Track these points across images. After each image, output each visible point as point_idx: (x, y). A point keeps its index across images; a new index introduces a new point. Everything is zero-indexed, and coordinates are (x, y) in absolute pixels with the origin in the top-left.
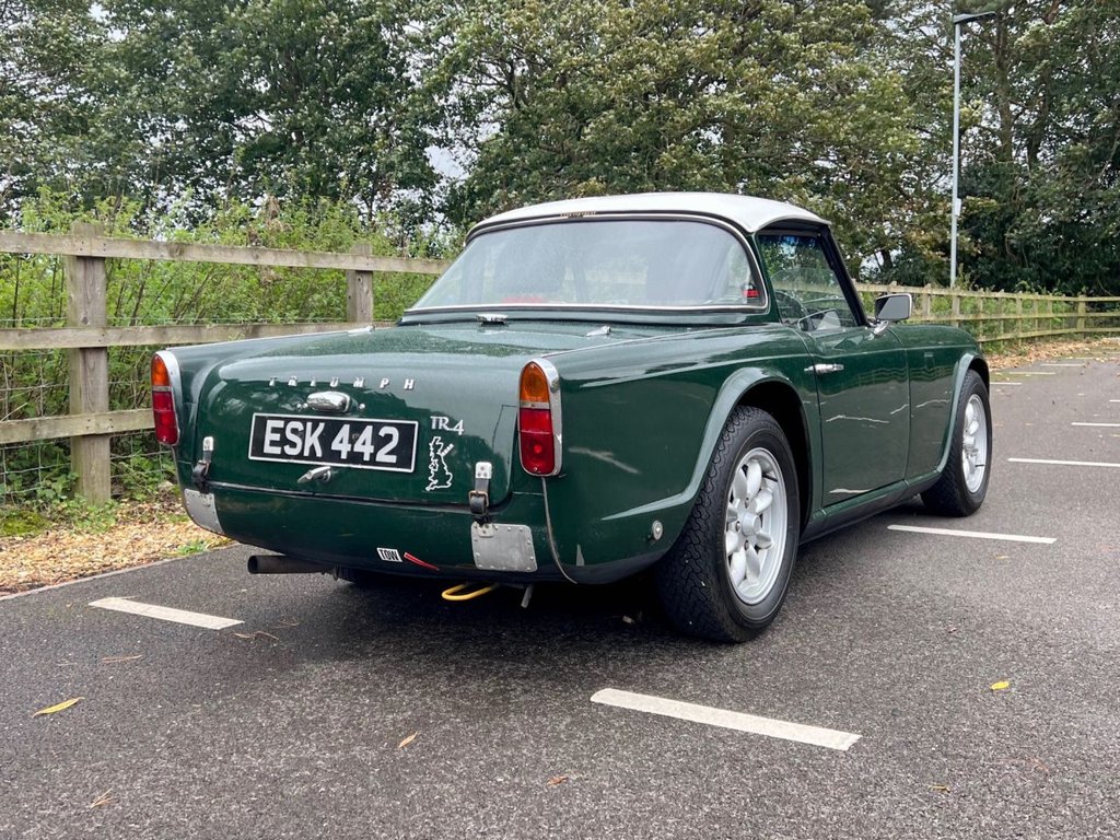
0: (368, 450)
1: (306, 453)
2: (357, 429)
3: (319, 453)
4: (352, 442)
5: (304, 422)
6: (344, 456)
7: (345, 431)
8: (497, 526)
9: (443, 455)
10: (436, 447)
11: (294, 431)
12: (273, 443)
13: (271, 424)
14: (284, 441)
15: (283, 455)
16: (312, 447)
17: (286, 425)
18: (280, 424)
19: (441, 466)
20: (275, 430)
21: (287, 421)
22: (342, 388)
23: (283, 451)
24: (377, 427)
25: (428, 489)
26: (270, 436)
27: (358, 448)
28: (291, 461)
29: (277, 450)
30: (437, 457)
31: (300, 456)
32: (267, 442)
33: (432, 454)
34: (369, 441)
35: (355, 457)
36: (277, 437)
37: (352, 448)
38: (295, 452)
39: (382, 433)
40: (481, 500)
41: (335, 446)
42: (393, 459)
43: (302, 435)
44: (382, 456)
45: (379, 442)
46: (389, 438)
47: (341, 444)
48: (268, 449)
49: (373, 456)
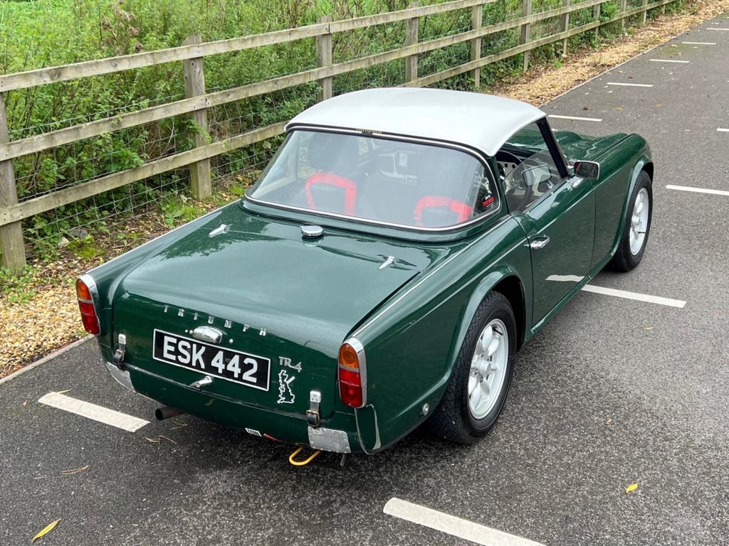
0: (237, 371)
1: (194, 364)
2: (228, 356)
3: (203, 366)
4: (226, 363)
5: (191, 343)
6: (220, 371)
7: (220, 355)
8: (325, 429)
9: (288, 382)
10: (283, 377)
11: (184, 347)
12: (169, 352)
13: (167, 339)
14: (177, 353)
15: (177, 361)
16: (198, 361)
17: (178, 342)
18: (174, 341)
19: (287, 390)
20: (170, 344)
21: (179, 340)
22: (219, 323)
23: (177, 358)
24: (242, 358)
25: (279, 402)
26: (167, 347)
27: (230, 368)
28: (184, 367)
29: (173, 357)
30: (283, 383)
31: (190, 364)
32: (165, 351)
33: (280, 381)
34: (237, 365)
35: (228, 373)
36: (172, 349)
37: (226, 367)
38: (186, 361)
39: (247, 361)
40: (315, 416)
41: (214, 363)
42: (254, 380)
43: (190, 351)
44: (246, 376)
45: (245, 368)
46: (251, 366)
47: (217, 362)
48: (166, 355)
49: (241, 375)
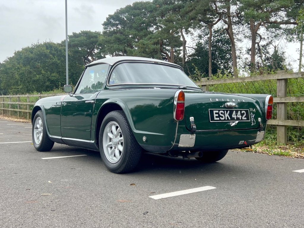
0: (240, 117)
1: (226, 119)
2: (237, 112)
3: (230, 119)
5: (224, 111)
6: (235, 119)
7: (234, 112)
9: (253, 117)
10: (252, 115)
11: (222, 113)
12: (216, 117)
13: (215, 112)
14: (219, 116)
15: (220, 120)
16: (227, 117)
17: (219, 112)
18: (217, 112)
19: (253, 119)
23: (220, 118)
24: (241, 111)
25: (252, 125)
26: (215, 115)
28: (223, 121)
29: (218, 119)
34: (240, 115)
35: (238, 119)
36: (217, 115)
37: (237, 116)
38: (223, 119)
39: (243, 112)
42: (246, 118)
43: (224, 114)
45: (242, 115)
46: (244, 114)
47: (234, 116)
48: (215, 119)
49: (242, 118)
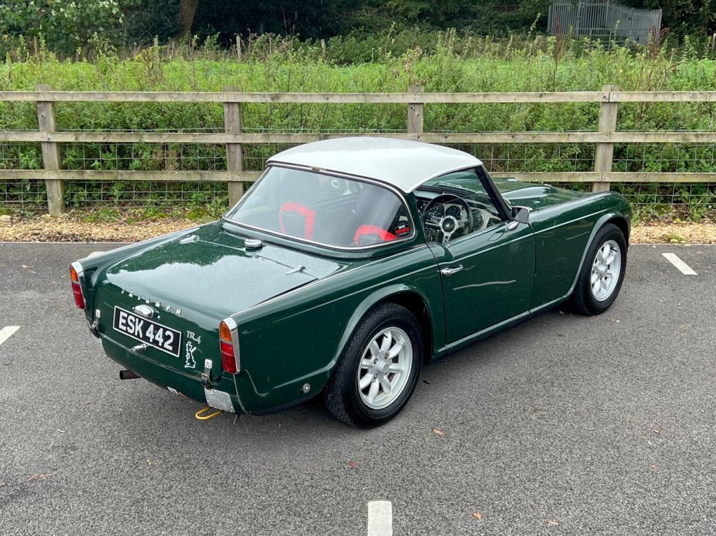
0: (161, 340)
1: (136, 334)
2: (157, 328)
3: (141, 336)
4: (155, 334)
5: (136, 317)
6: (151, 340)
7: (152, 328)
8: (215, 391)
9: (192, 352)
10: (189, 347)
11: (131, 321)
12: (123, 324)
13: (122, 314)
14: (127, 325)
15: (127, 331)
16: (138, 332)
18: (126, 315)
19: (191, 357)
20: (123, 317)
21: (129, 315)
22: (152, 305)
23: (127, 329)
24: (165, 330)
25: (186, 366)
26: (122, 321)
27: (157, 338)
28: (130, 336)
29: (124, 328)
30: (189, 352)
31: (133, 334)
32: (120, 323)
33: (187, 350)
34: (161, 336)
35: (156, 342)
36: (124, 321)
37: (155, 337)
38: (132, 331)
39: (168, 333)
40: (206, 379)
41: (148, 334)
42: (171, 348)
43: (134, 324)
44: (166, 345)
45: (166, 338)
46: (169, 337)
47: (150, 333)
48: (121, 326)
49: (163, 344)
